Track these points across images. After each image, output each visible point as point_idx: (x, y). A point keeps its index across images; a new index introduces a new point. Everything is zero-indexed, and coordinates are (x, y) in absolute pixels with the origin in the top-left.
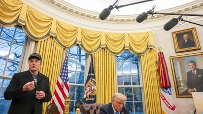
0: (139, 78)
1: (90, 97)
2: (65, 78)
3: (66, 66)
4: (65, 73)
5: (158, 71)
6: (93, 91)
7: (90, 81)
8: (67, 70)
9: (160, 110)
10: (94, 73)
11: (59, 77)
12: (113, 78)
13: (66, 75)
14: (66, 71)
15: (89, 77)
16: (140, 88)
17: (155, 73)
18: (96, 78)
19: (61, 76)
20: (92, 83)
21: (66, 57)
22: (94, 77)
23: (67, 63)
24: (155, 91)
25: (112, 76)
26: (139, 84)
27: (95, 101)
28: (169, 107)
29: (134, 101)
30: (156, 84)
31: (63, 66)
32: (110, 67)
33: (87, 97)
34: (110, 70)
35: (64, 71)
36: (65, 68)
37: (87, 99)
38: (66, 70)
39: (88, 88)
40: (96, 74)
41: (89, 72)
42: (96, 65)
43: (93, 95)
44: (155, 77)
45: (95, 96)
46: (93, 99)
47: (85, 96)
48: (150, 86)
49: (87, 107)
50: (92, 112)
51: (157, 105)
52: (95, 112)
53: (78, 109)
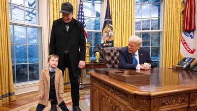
0: (159, 22)
1: (108, 42)
3: (82, 12)
4: (81, 19)
5: (183, 12)
6: (110, 37)
7: (106, 27)
8: (83, 16)
9: (178, 54)
10: (110, 18)
12: (130, 23)
13: (82, 21)
14: (83, 17)
15: (105, 23)
16: (159, 33)
17: (179, 15)
18: (113, 23)
20: (109, 29)
22: (111, 22)
23: (82, 9)
24: (175, 35)
25: (130, 21)
26: (159, 29)
27: (112, 46)
28: (189, 51)
29: (151, 46)
30: (178, 28)
31: (79, 12)
32: (128, 11)
33: (104, 43)
34: (128, 14)
35: (80, 17)
36: (80, 13)
37: (104, 45)
38: (82, 15)
39: (106, 34)
40: (113, 20)
41: (106, 17)
42: (112, 10)
43: (110, 40)
44: (179, 20)
45: (112, 42)
46: (110, 44)
47: (102, 42)
48: (171, 30)
49: (108, 50)
50: (112, 54)
51: (175, 49)
52: (115, 55)
53: (98, 53)
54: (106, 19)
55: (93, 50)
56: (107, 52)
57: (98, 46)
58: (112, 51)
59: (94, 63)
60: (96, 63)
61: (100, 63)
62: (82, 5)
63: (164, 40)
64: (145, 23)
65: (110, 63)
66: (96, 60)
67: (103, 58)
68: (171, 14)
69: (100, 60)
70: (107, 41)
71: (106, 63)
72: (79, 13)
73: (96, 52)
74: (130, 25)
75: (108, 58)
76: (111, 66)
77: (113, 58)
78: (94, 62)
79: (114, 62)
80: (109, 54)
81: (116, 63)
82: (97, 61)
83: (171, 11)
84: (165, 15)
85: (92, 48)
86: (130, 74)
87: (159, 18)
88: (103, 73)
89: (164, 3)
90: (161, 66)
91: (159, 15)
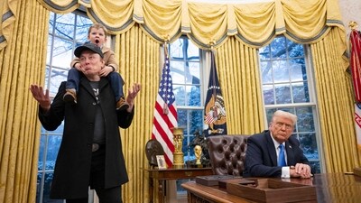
0: (306, 89)
1: (216, 127)
2: (169, 96)
3: (169, 76)
4: (167, 87)
5: (349, 71)
6: (220, 117)
7: (212, 100)
8: (171, 82)
9: (354, 146)
10: (218, 84)
11: (158, 96)
12: (254, 91)
13: (169, 90)
14: (170, 85)
15: (210, 93)
16: (310, 109)
17: (341, 76)
18: (224, 93)
19: (161, 94)
20: (217, 104)
21: (167, 59)
22: (219, 92)
23: (168, 71)
24: (342, 111)
25: (254, 88)
26: (308, 101)
27: (225, 133)
30: (345, 98)
31: (164, 76)
32: (248, 71)
33: (210, 128)
34: (249, 77)
35: (165, 84)
36: (166, 79)
37: (210, 132)
38: (168, 82)
39: (211, 113)
40: (223, 87)
41: (211, 84)
42: (221, 71)
43: (220, 123)
44: (343, 84)
45: (224, 126)
46: (221, 131)
47: (206, 127)
48: (332, 102)
49: (218, 140)
50: (226, 149)
51: (347, 136)
52: (232, 149)
53: (198, 147)
54: (210, 86)
55: (188, 143)
56: (216, 144)
57: (198, 133)
58: (225, 142)
59: (192, 166)
60: (196, 166)
61: (204, 166)
62: (168, 65)
63: (322, 121)
64: (280, 93)
65: (222, 165)
66: (196, 161)
67: (208, 157)
68: (326, 74)
69: (202, 161)
70: (214, 125)
71: (215, 167)
72: (164, 78)
73: (194, 146)
74: (255, 96)
75: (219, 157)
76: (226, 171)
77: (227, 156)
78: (192, 164)
79: (230, 163)
80: (220, 149)
81: (235, 165)
82: (199, 162)
83: (325, 69)
84: (316, 77)
85: (186, 138)
86: (270, 187)
87: (306, 83)
88: (214, 186)
89: (311, 57)
90: (323, 171)
91: (305, 78)
